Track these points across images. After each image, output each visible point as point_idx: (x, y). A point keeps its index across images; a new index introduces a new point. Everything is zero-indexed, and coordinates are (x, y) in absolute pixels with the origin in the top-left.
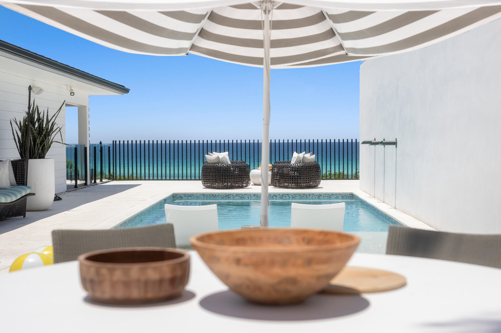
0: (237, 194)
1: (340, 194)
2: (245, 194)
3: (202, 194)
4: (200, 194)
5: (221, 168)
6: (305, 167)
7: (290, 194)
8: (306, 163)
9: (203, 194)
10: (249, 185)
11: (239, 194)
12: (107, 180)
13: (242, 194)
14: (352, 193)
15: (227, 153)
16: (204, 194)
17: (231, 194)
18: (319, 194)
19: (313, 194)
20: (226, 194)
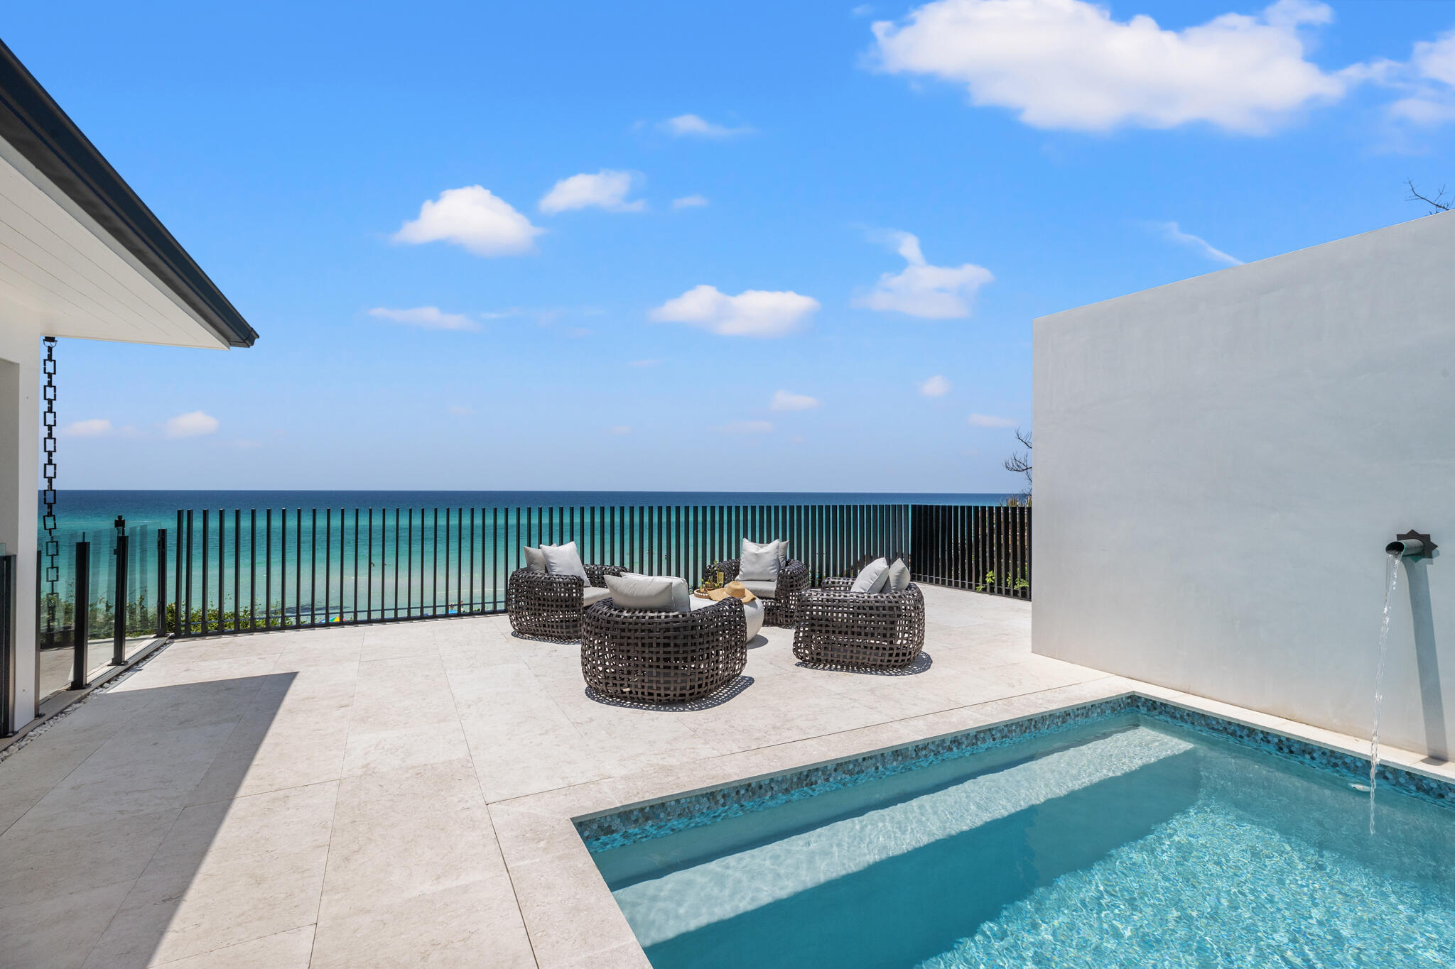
0: (838, 765)
1: (1107, 702)
2: (866, 756)
3: (702, 796)
4: (696, 796)
9: (709, 791)
11: (846, 763)
12: (148, 642)
13: (857, 760)
14: (1134, 692)
16: (714, 790)
17: (817, 770)
18: (1065, 712)
19: (1050, 715)
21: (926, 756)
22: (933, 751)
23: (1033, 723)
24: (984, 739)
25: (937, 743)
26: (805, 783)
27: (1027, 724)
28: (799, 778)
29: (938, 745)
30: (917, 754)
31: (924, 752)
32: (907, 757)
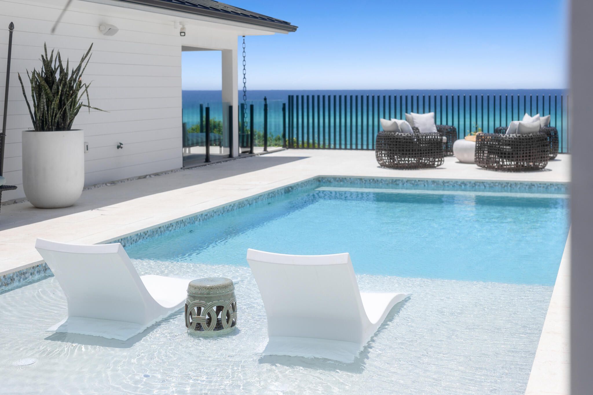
2: (420, 180)
5: (397, 139)
6: (520, 139)
7: (487, 183)
8: (522, 134)
9: (360, 178)
10: (443, 164)
15: (432, 114)
17: (399, 180)
18: (531, 184)
20: (393, 180)
21: (448, 186)
22: (452, 185)
23: (509, 185)
24: (479, 186)
25: (454, 182)
26: (394, 183)
27: (505, 184)
28: (392, 181)
29: (454, 183)
30: (443, 184)
31: (447, 184)
32: (439, 184)
